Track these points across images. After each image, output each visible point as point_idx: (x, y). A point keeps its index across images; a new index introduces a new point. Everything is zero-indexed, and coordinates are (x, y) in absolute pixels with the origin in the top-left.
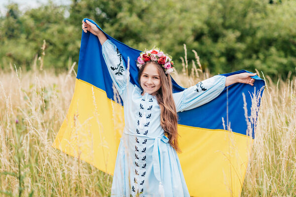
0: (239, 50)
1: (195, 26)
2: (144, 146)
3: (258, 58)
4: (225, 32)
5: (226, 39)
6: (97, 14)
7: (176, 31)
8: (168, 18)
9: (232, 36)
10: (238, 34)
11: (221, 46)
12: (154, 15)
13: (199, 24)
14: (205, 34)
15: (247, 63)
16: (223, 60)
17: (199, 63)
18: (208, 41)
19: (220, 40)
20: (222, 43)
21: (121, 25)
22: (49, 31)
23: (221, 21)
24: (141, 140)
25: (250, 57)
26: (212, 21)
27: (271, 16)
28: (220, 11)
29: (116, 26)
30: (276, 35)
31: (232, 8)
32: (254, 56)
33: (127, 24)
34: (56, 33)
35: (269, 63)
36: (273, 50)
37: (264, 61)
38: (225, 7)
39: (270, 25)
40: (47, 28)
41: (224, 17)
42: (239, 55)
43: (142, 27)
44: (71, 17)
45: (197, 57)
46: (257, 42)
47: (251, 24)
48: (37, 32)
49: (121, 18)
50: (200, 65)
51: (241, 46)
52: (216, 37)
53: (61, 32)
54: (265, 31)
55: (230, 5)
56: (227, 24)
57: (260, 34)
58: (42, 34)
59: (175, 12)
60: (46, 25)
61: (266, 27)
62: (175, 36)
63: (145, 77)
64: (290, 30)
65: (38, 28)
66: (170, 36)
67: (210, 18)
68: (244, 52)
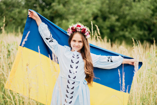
0: (117, 26)
1: (93, 12)
2: (73, 85)
3: (127, 31)
4: (110, 16)
5: (110, 20)
6: (40, 3)
7: (83, 14)
8: (79, 7)
9: (113, 18)
10: (117, 17)
11: (107, 23)
12: (71, 5)
13: (96, 11)
14: (99, 17)
15: (121, 33)
16: (108, 31)
17: (99, 33)
18: (100, 20)
19: (107, 20)
20: (108, 21)
21: (53, 10)
22: (13, 12)
23: (107, 10)
24: (71, 82)
25: (123, 30)
26: (103, 9)
27: (134, 8)
28: (107, 4)
29: (51, 10)
30: (137, 18)
31: (114, 3)
32: (125, 30)
33: (57, 9)
34: (17, 13)
35: (133, 33)
36: (135, 26)
37: (130, 33)
38: (110, 2)
39: (134, 13)
40: (12, 10)
41: (109, 8)
42: (117, 29)
43: (65, 11)
44: (25, 4)
45: (98, 30)
46: (126, 22)
47: (123, 12)
48: (7, 12)
49: (53, 6)
50: (100, 34)
51: (118, 24)
52: (105, 18)
53: (20, 12)
54: (131, 16)
55: (112, 1)
56: (111, 11)
57: (128, 18)
58: (9, 13)
59: (83, 4)
60: (11, 9)
61: (132, 14)
62: (83, 17)
63: (73, 41)
64: (144, 17)
65: (7, 10)
66: (80, 17)
67: (102, 8)
68: (119, 27)
